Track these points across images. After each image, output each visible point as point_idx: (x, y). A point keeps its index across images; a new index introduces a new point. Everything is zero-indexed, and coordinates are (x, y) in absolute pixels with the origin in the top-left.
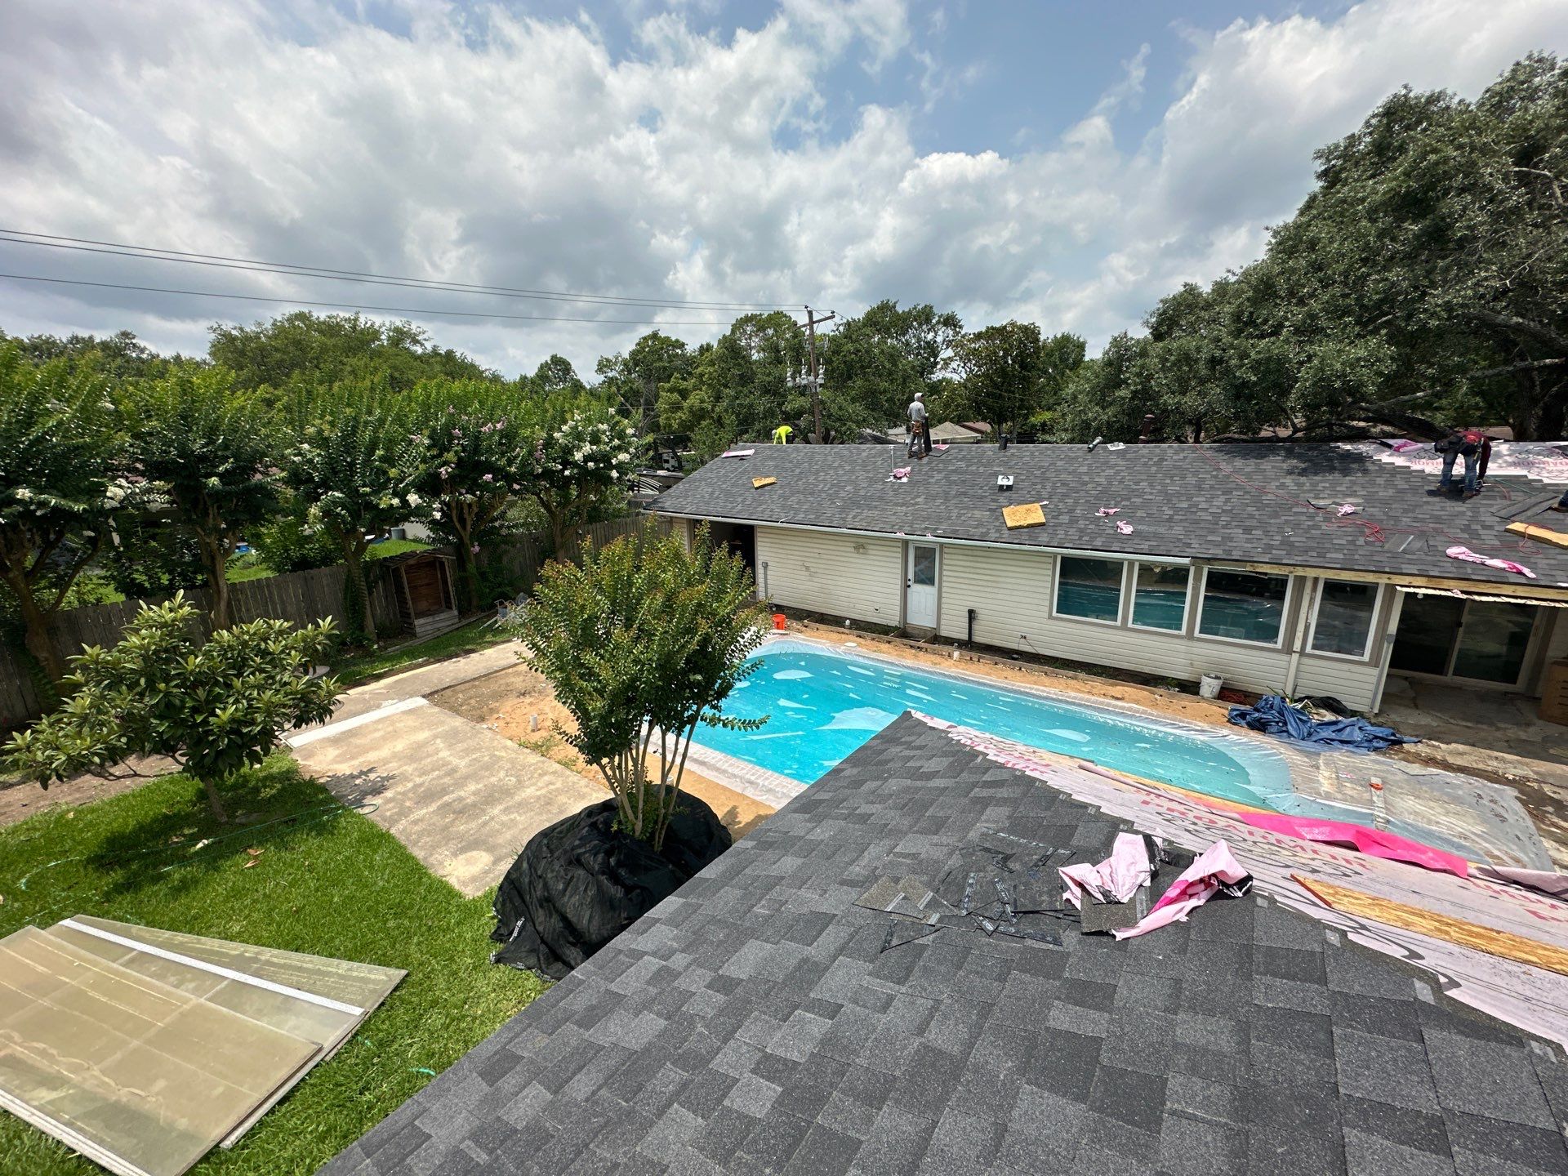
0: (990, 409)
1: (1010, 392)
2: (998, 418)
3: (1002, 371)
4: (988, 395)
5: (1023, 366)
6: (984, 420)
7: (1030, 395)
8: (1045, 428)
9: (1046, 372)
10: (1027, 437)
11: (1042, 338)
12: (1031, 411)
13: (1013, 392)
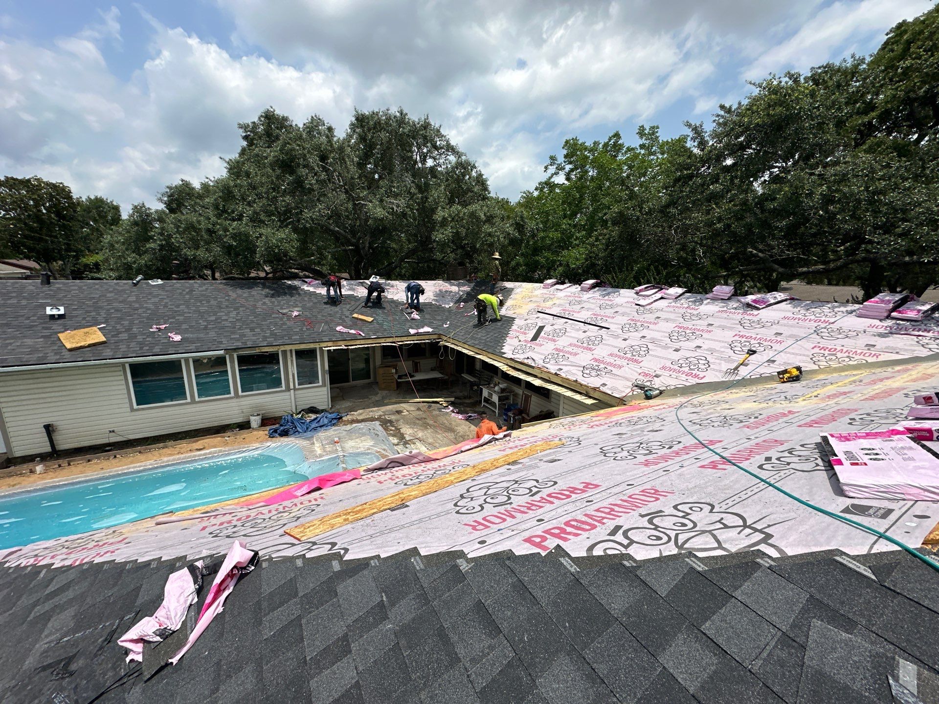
0: (31, 250)
1: (51, 236)
2: (45, 256)
3: (38, 217)
4: (25, 236)
5: (58, 214)
6: (28, 258)
7: (76, 240)
8: (97, 266)
9: (88, 224)
10: (77, 275)
11: (75, 196)
12: (79, 254)
13: (56, 237)
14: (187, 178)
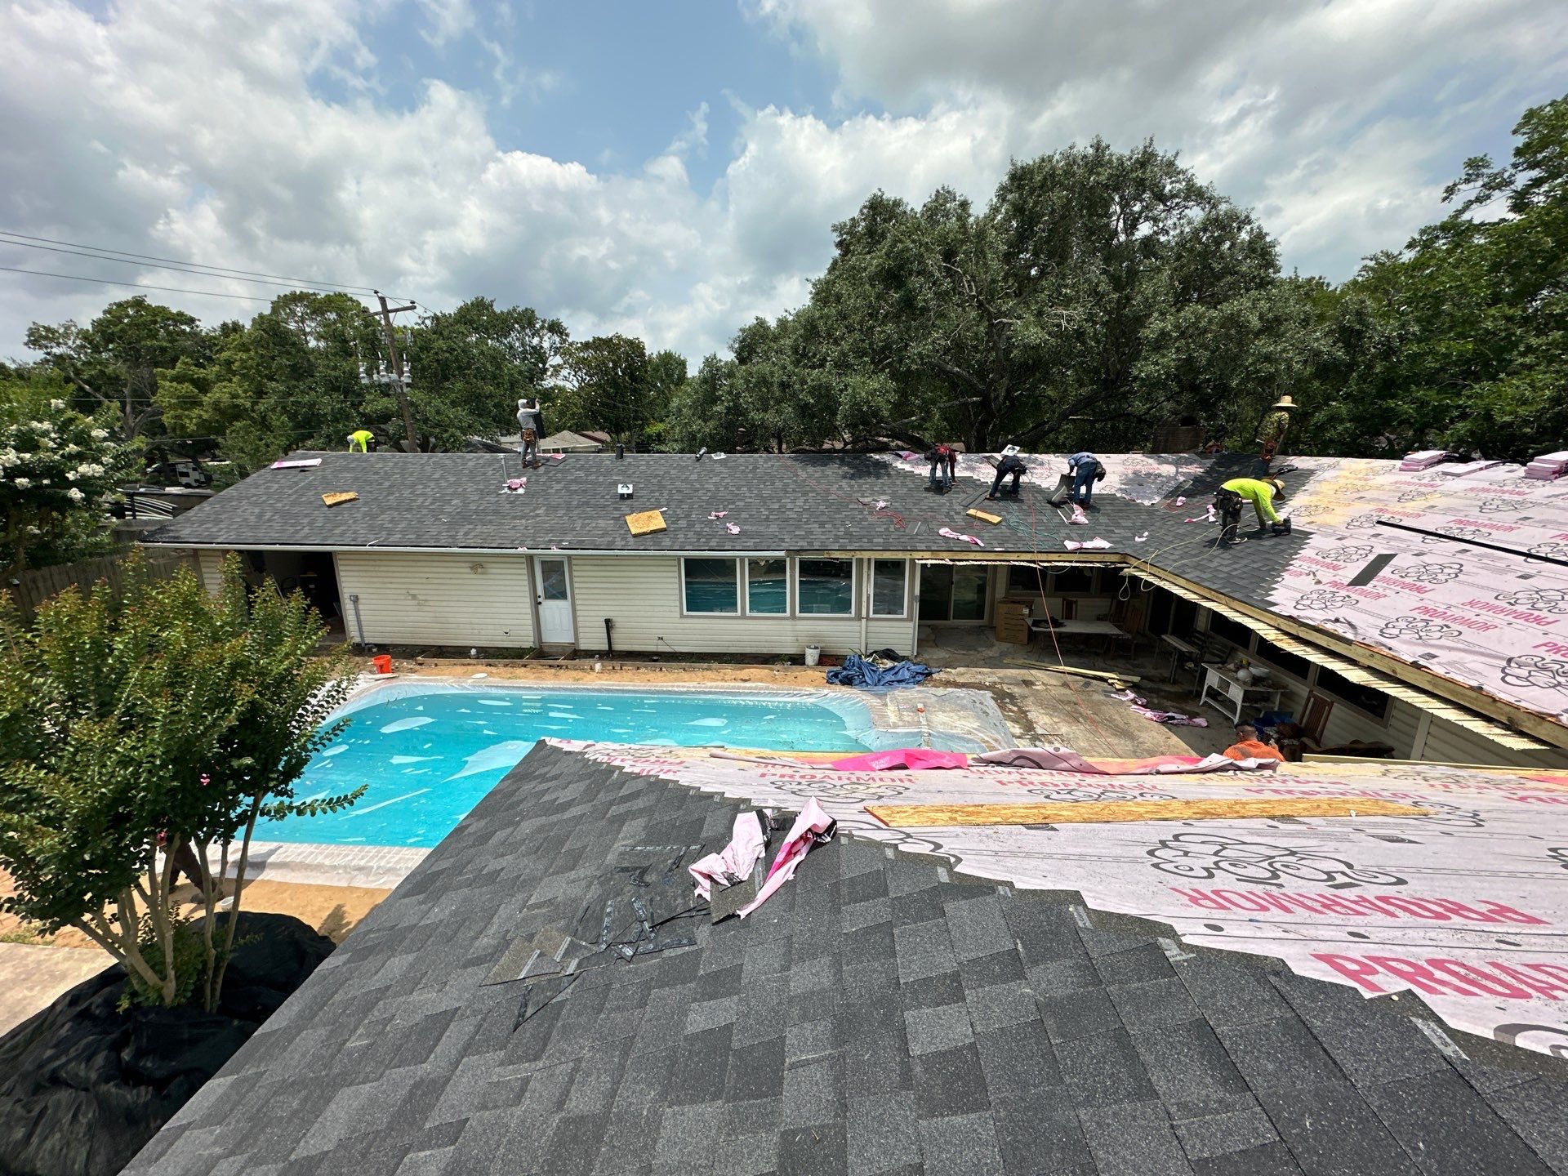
0: (606, 419)
1: (623, 403)
2: (615, 428)
3: (614, 382)
4: (603, 404)
5: (633, 378)
6: (602, 429)
7: (643, 406)
8: (659, 438)
9: (655, 386)
10: (643, 447)
11: (647, 352)
12: (645, 422)
13: (627, 404)
14: (761, 316)
